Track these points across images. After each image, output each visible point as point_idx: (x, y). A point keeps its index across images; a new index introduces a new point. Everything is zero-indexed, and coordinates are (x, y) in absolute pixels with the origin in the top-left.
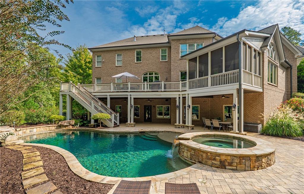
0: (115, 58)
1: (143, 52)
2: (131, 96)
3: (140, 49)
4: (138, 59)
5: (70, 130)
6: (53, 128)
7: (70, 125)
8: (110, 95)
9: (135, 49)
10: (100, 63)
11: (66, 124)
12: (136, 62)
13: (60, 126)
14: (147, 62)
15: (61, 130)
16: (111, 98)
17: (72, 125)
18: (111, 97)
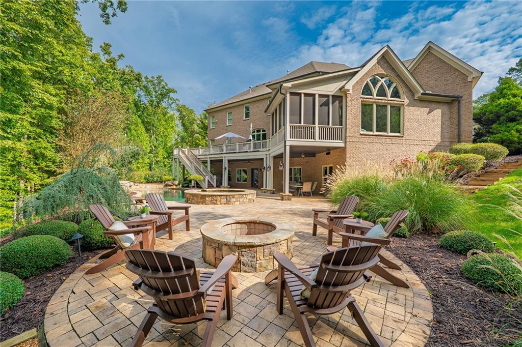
0: (226, 117)
1: (251, 106)
2: (226, 158)
3: (248, 103)
4: (247, 115)
5: (174, 189)
6: (162, 186)
7: (174, 184)
8: (210, 158)
9: (243, 104)
10: (214, 125)
11: (170, 184)
12: (244, 119)
13: (166, 185)
14: (255, 117)
15: (167, 189)
16: (211, 161)
17: (175, 185)
18: (211, 159)
